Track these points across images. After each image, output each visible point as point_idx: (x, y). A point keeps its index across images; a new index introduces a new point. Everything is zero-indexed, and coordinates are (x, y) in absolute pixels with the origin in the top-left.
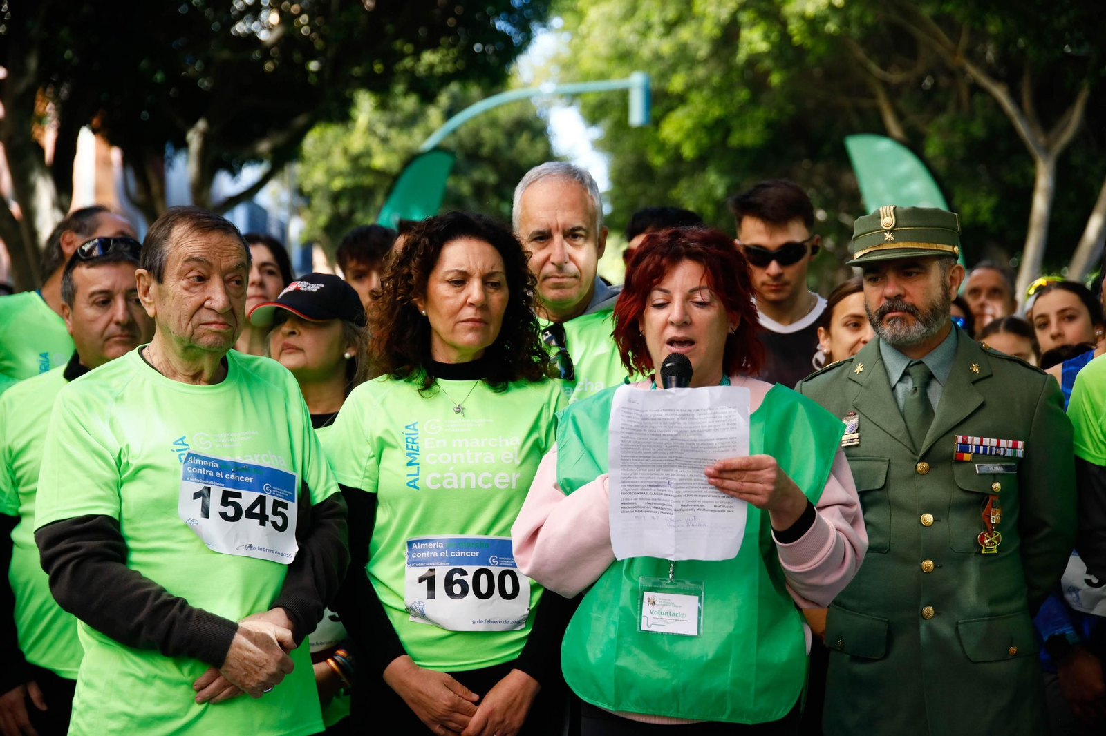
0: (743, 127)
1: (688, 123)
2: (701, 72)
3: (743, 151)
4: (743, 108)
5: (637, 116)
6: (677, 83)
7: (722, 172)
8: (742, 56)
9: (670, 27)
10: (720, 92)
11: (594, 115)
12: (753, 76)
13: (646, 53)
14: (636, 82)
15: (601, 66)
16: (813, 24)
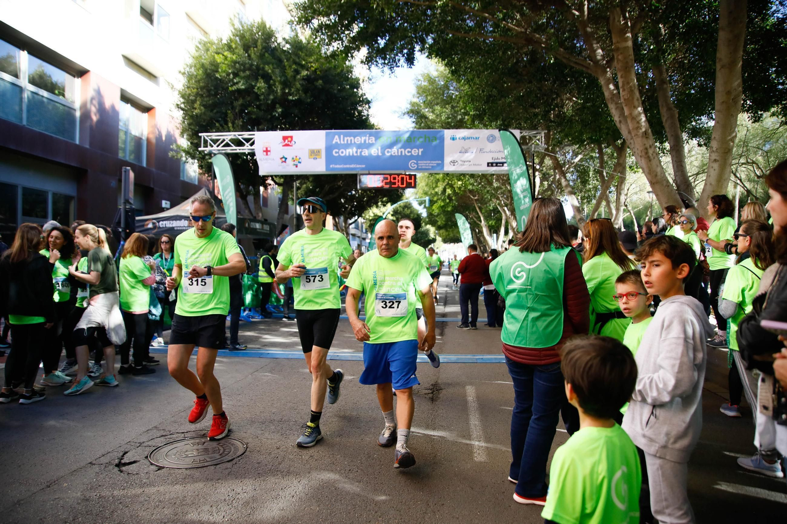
0: (448, 207)
1: (437, 206)
2: (440, 197)
3: (448, 211)
4: (448, 203)
5: (427, 205)
6: (435, 199)
7: (444, 216)
8: (447, 194)
9: (434, 189)
10: (444, 200)
11: (420, 204)
12: (449, 197)
13: (429, 193)
14: (427, 199)
15: (421, 195)
16: (460, 188)
